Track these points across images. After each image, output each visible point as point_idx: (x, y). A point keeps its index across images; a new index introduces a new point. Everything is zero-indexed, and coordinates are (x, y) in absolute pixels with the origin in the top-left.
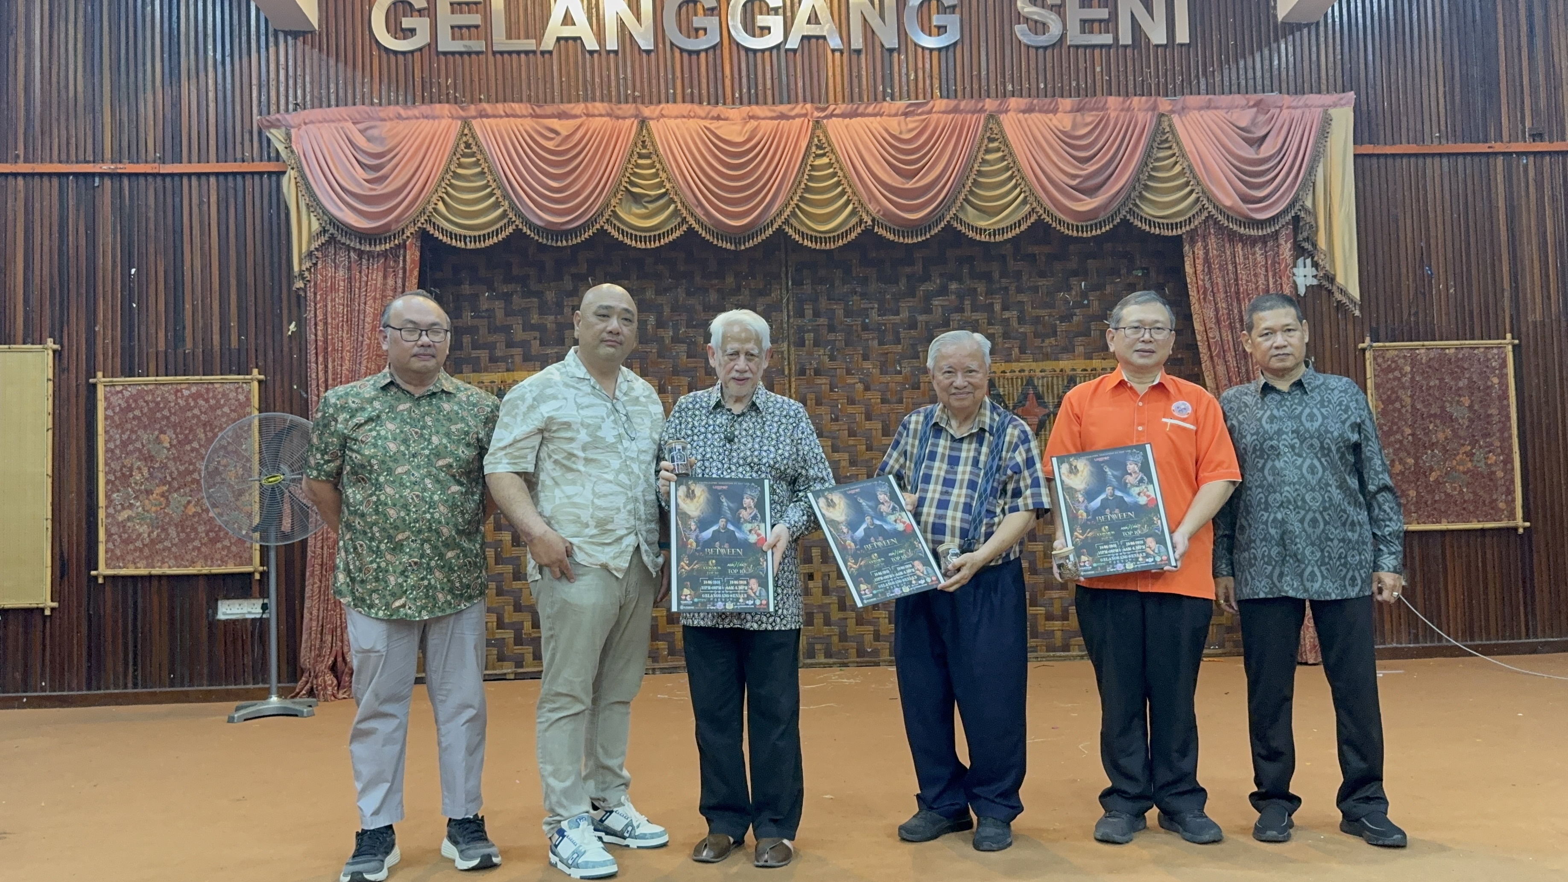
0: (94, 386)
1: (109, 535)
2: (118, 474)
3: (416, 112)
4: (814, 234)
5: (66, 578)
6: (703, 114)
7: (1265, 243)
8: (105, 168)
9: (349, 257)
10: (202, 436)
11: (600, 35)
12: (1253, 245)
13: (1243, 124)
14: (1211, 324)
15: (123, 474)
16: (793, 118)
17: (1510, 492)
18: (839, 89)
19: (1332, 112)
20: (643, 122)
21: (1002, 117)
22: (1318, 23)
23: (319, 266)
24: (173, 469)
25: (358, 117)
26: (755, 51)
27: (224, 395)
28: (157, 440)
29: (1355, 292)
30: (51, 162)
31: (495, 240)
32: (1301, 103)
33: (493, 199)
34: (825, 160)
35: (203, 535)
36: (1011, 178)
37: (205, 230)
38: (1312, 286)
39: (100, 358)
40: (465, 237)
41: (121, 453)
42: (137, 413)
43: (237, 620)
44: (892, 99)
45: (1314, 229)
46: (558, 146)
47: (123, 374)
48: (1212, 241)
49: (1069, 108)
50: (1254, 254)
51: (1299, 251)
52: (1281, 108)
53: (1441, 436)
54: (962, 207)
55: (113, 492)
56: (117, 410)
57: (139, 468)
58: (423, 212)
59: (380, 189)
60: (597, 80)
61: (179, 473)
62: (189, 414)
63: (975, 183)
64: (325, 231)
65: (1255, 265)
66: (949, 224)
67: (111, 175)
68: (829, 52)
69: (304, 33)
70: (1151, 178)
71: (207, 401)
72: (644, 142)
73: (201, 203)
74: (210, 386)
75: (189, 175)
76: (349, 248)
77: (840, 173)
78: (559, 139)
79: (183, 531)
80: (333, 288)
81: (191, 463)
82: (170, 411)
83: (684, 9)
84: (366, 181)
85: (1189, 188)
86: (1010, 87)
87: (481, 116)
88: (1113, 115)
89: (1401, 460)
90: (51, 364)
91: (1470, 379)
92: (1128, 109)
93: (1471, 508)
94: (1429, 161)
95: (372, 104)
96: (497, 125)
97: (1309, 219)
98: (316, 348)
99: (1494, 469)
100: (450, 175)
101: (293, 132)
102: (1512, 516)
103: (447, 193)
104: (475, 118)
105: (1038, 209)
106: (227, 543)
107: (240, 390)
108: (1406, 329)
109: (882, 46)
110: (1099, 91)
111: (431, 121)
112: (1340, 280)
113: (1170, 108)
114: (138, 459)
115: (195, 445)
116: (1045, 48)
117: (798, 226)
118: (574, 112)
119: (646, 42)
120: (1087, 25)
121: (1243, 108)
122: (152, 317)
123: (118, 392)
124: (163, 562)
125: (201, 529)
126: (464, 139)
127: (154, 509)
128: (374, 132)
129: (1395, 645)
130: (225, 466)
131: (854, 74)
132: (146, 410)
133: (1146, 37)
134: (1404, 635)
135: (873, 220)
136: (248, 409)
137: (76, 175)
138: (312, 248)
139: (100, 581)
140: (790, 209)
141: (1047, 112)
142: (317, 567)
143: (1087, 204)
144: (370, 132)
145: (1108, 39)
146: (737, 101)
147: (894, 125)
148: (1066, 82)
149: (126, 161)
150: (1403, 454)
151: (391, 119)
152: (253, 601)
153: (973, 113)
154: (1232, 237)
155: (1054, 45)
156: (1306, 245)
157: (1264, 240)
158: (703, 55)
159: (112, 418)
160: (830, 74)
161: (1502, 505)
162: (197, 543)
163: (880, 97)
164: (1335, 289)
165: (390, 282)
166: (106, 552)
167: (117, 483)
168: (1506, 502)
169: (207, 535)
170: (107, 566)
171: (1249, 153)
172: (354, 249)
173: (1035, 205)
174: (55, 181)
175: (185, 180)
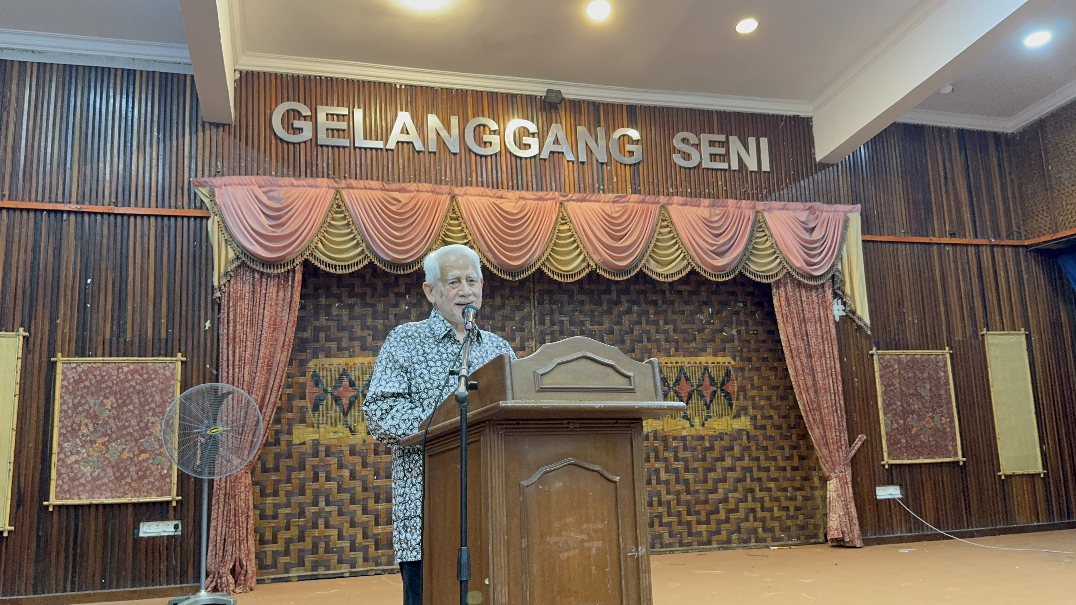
0: (55, 363)
1: (59, 474)
2: (70, 429)
3: (304, 182)
4: (560, 272)
5: (21, 508)
6: (491, 195)
7: (817, 290)
8: (73, 207)
9: (254, 277)
10: (137, 401)
11: (425, 141)
12: (811, 290)
13: (803, 219)
14: (791, 337)
15: (73, 429)
16: (547, 200)
17: (954, 440)
18: (572, 184)
19: (849, 215)
20: (453, 197)
21: (669, 207)
22: (837, 165)
23: (232, 282)
24: (113, 425)
25: (263, 183)
26: (521, 158)
27: (155, 371)
28: (102, 404)
29: (867, 320)
30: (30, 200)
31: (356, 269)
32: (833, 209)
33: (355, 242)
34: (566, 227)
35: (134, 474)
36: (676, 243)
37: (145, 253)
38: (842, 316)
39: (59, 342)
40: (336, 266)
41: (73, 413)
42: (87, 383)
43: (157, 537)
44: (604, 192)
45: (843, 282)
46: (399, 209)
47: (76, 355)
48: (789, 287)
49: (707, 204)
50: (811, 296)
51: (835, 295)
52: (822, 211)
53: (916, 407)
54: (648, 260)
55: (65, 442)
56: (71, 381)
57: (86, 424)
58: (308, 248)
59: (279, 232)
60: (423, 169)
61: (118, 428)
62: (127, 385)
63: (655, 246)
64: (238, 258)
65: (813, 302)
66: (641, 270)
67: (76, 213)
68: (566, 162)
69: (224, 125)
70: (754, 248)
71: (141, 375)
72: (453, 210)
73: (142, 236)
74: (144, 365)
75: (135, 216)
76: (254, 271)
77: (576, 235)
78: (400, 205)
79: (118, 471)
80: (242, 298)
81: (127, 420)
82: (112, 382)
83: (477, 129)
84: (269, 225)
85: (775, 256)
86: (671, 190)
87: (348, 188)
88: (731, 210)
89: (896, 421)
90: (21, 346)
91: (929, 373)
92: (739, 208)
93: (935, 450)
94: (899, 246)
95: (271, 175)
96: (359, 194)
97: (840, 277)
98: (228, 339)
99: (945, 426)
100: (327, 224)
101: (216, 190)
102: (956, 454)
103: (324, 237)
104: (344, 188)
105: (692, 263)
106: (152, 479)
107: (167, 368)
108: (893, 343)
109: (597, 160)
110: (721, 197)
111: (314, 189)
112: (859, 312)
113: (762, 208)
114: (86, 417)
115: (131, 407)
116: (690, 169)
117: (550, 267)
118: (410, 188)
119: (455, 148)
120: (713, 157)
121: (802, 210)
122: (101, 315)
123: (73, 368)
124: (101, 494)
125: (132, 469)
126: (337, 202)
127: (96, 454)
128: (275, 194)
129: (899, 534)
130: (153, 423)
131: (581, 176)
132: (94, 381)
133: (746, 166)
134: (904, 529)
135: (596, 265)
136: (172, 382)
137: (49, 211)
138: (229, 270)
139: (51, 509)
140: (545, 256)
141: (695, 206)
142: (222, 497)
143: (720, 262)
144: (271, 194)
145: (725, 166)
146: (511, 187)
147: (608, 208)
148: (702, 189)
149: (88, 203)
150: (897, 418)
151: (286, 186)
152: (168, 522)
153: (653, 203)
154: (799, 285)
155: (695, 167)
156: (839, 292)
157: (816, 288)
158: (489, 158)
159: (66, 387)
160: (567, 174)
161: (950, 448)
162: (129, 480)
163: (596, 190)
164: (855, 318)
165: (281, 294)
166: (56, 487)
167: (68, 435)
168: (953, 446)
169: (137, 473)
170: (57, 498)
171: (806, 236)
172: (258, 271)
173: (690, 260)
174: (32, 214)
175: (132, 219)
